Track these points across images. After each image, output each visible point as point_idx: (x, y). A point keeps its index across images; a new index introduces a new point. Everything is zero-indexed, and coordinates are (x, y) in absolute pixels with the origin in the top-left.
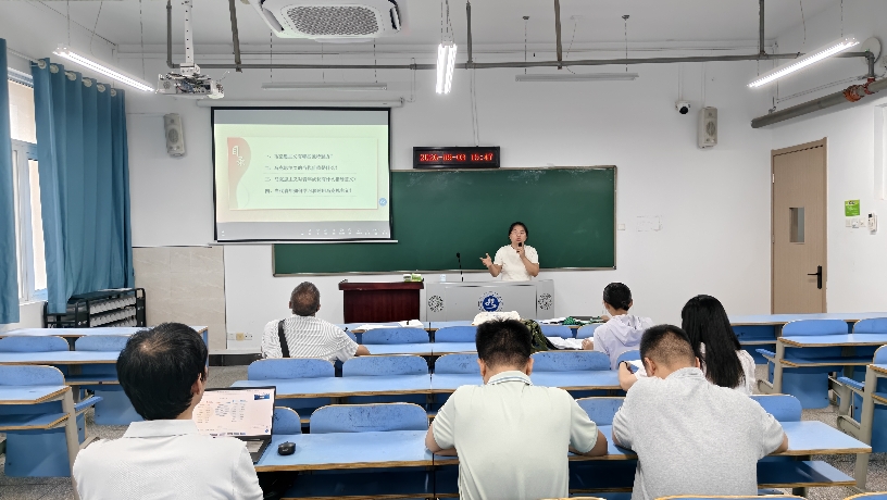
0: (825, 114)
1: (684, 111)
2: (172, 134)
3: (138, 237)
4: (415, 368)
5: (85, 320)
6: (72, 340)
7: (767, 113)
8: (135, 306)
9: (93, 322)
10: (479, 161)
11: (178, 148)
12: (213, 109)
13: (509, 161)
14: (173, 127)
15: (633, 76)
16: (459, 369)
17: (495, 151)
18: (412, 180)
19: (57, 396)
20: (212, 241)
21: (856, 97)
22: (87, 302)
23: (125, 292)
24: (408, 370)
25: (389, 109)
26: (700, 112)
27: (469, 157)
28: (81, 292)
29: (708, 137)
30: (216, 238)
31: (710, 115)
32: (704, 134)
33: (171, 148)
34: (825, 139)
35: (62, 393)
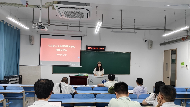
0: (177, 43)
1: (146, 41)
2: (31, 40)
3: (21, 63)
4: (91, 97)
5: (7, 82)
6: (5, 87)
7: (163, 42)
8: (19, 79)
9: (9, 83)
10: (101, 50)
11: (32, 43)
12: (41, 34)
13: (108, 50)
14: (31, 38)
15: (136, 33)
16: (102, 97)
17: (105, 47)
18: (86, 53)
19: (2, 101)
20: (38, 65)
21: (184, 40)
22: (8, 78)
23: (17, 76)
24: (90, 97)
25: (81, 37)
26: (149, 41)
27: (99, 49)
28: (6, 75)
29: (151, 47)
30: (39, 64)
31: (151, 42)
32: (150, 46)
33: (31, 43)
34: (176, 48)
35: (3, 101)
